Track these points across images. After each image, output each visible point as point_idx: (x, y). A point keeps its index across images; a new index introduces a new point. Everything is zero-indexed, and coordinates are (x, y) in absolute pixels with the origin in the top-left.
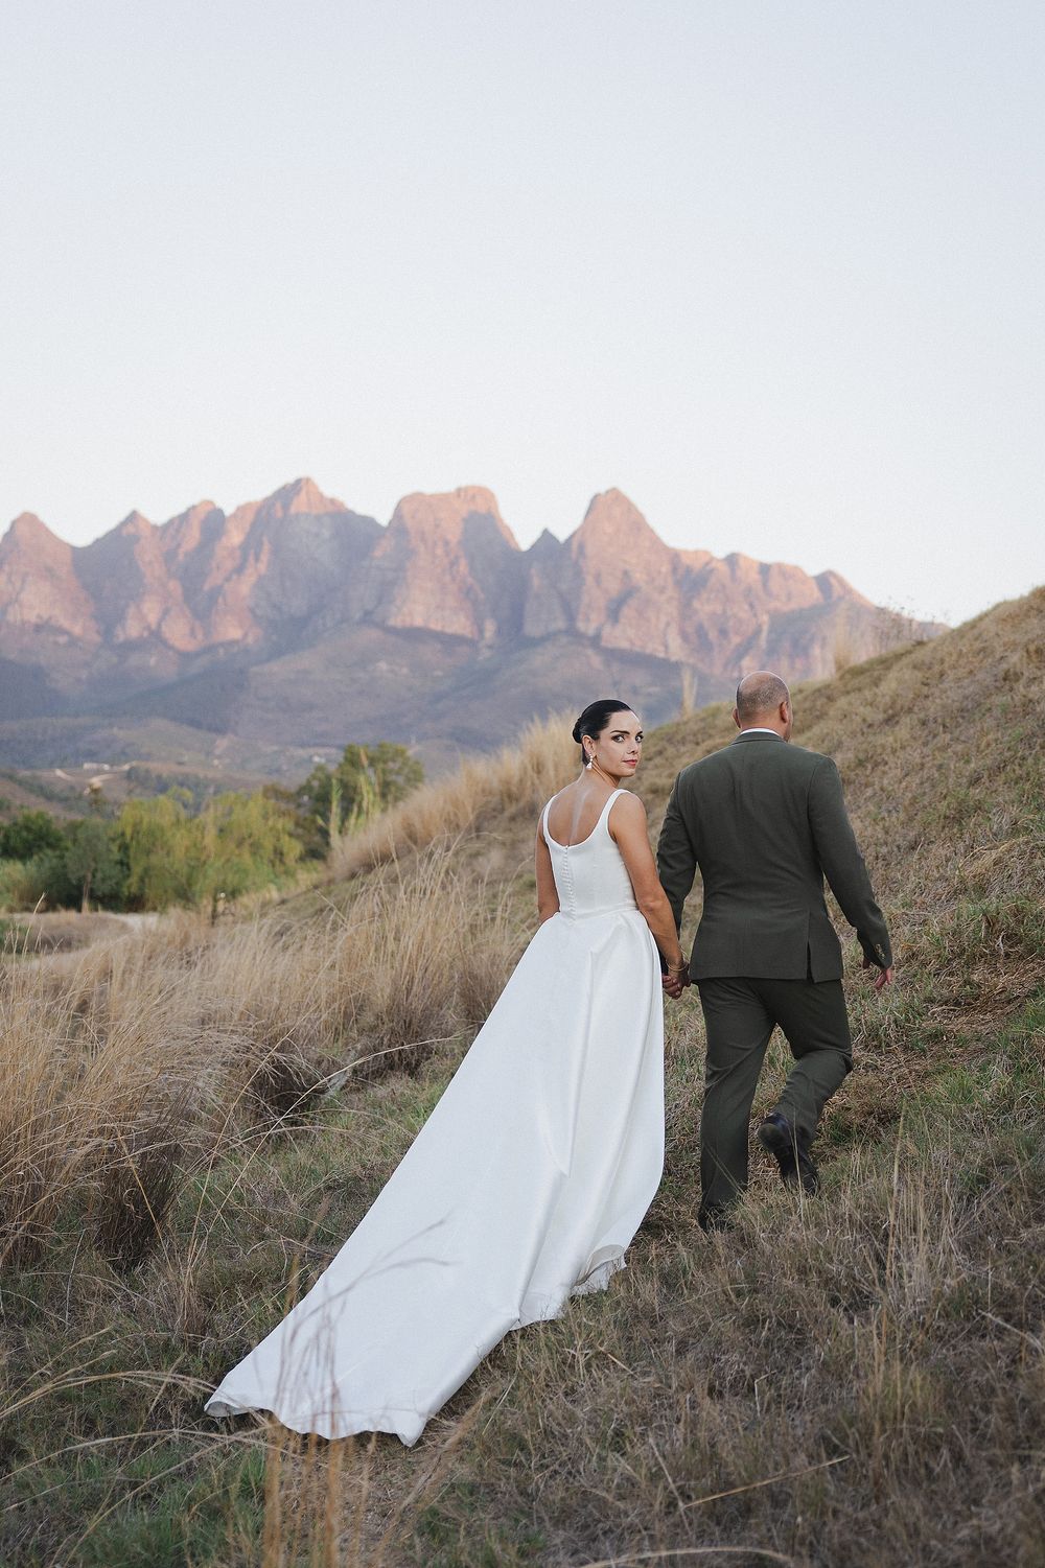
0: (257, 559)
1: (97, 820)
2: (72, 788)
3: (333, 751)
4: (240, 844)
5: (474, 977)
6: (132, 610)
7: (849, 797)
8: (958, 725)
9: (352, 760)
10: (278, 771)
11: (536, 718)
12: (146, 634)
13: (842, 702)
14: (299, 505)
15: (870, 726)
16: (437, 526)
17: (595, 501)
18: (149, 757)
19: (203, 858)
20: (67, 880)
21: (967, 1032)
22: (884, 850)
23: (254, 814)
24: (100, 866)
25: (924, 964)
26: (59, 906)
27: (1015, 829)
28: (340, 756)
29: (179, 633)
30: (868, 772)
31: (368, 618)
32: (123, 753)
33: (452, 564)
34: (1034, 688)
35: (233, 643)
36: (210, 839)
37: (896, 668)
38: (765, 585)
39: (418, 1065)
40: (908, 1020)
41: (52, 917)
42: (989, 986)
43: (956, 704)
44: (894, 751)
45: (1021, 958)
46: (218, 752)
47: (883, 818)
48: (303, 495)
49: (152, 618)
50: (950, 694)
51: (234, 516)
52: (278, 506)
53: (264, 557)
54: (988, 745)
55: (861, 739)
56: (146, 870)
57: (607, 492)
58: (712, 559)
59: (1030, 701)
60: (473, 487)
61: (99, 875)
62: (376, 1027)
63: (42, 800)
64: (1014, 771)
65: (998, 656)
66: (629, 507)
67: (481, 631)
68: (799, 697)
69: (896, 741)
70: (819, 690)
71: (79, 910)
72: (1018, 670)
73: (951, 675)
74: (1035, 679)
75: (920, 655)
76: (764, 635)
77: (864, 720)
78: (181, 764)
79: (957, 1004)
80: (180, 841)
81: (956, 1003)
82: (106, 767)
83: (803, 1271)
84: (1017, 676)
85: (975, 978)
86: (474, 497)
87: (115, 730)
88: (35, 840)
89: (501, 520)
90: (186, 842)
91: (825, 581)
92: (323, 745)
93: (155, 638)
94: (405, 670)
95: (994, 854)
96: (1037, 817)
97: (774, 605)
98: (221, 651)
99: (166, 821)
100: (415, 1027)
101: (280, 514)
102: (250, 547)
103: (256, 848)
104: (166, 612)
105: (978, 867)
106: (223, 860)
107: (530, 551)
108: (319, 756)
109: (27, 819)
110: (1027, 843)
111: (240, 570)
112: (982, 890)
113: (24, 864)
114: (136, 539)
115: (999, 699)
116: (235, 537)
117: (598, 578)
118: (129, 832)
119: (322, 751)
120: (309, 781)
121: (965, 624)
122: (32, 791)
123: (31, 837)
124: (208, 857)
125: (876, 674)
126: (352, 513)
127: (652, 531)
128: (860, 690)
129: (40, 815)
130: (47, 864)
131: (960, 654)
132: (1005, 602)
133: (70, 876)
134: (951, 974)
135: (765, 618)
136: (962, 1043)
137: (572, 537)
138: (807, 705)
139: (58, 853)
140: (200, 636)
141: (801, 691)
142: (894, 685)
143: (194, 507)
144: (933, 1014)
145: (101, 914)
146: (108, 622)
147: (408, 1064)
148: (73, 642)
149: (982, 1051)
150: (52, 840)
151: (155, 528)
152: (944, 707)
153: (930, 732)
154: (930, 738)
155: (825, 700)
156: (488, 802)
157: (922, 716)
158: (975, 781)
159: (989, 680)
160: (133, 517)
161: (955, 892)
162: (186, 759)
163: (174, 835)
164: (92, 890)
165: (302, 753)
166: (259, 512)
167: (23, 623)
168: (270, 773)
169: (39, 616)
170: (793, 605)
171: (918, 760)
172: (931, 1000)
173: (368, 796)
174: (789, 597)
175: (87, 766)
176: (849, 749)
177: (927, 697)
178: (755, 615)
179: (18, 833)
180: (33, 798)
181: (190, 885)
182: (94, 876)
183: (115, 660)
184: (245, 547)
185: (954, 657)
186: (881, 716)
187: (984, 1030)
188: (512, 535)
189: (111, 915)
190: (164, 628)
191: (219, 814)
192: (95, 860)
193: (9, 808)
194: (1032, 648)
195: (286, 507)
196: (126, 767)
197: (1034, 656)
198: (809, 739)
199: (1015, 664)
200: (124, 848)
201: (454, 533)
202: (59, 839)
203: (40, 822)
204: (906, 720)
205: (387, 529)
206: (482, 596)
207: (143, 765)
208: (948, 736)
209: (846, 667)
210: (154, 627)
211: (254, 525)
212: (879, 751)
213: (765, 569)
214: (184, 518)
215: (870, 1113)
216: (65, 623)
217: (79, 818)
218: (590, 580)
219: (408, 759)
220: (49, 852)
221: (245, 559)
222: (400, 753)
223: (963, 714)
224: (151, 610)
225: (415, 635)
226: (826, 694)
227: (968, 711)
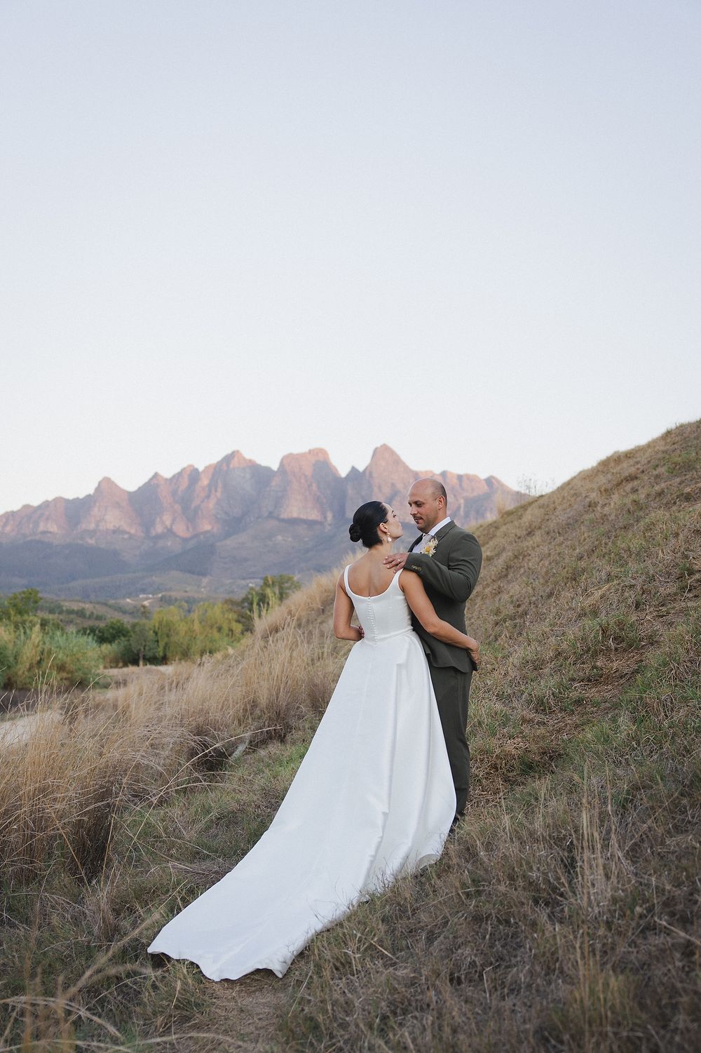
0: (216, 491)
1: (144, 621)
2: (135, 607)
3: (258, 580)
4: (211, 627)
5: (316, 685)
6: (158, 520)
7: (511, 575)
8: (566, 532)
9: (266, 584)
10: (232, 592)
11: (350, 552)
12: (165, 531)
13: (503, 529)
14: (235, 463)
15: (519, 538)
16: (301, 469)
17: (376, 451)
18: (170, 589)
19: (194, 636)
20: (132, 651)
21: (598, 698)
22: (534, 599)
23: (217, 612)
24: (148, 643)
25: (566, 659)
26: (129, 665)
27: (609, 578)
28: (261, 582)
29: (181, 529)
30: (520, 561)
31: (271, 515)
32: (158, 588)
33: (310, 486)
34: (606, 509)
35: (207, 532)
36: (197, 626)
37: (529, 509)
38: (461, 485)
39: (285, 736)
40: (560, 693)
41: (125, 670)
42: (608, 669)
43: (565, 522)
44: (533, 548)
45: (625, 650)
46: (203, 584)
47: (532, 583)
48: (236, 459)
49: (168, 523)
50: (561, 517)
51: (204, 471)
52: (224, 465)
53: (219, 490)
54: (585, 540)
55: (515, 545)
56: (166, 644)
57: (381, 446)
58: (434, 474)
59: (605, 515)
60: (317, 449)
61: (147, 648)
62: (261, 716)
63: (121, 614)
64: (602, 550)
65: (584, 495)
66: (392, 453)
67: (325, 518)
68: (481, 529)
69: (534, 543)
70: (491, 524)
71: (138, 666)
72: (596, 501)
73: (559, 508)
74: (606, 504)
75: (541, 502)
76: (462, 510)
77: (516, 535)
78: (186, 592)
79: (589, 680)
80: (182, 628)
81: (591, 681)
82: (150, 596)
83: (512, 878)
84: (596, 504)
85: (598, 664)
86: (317, 453)
87: (154, 578)
88: (116, 633)
89: (331, 464)
90: (185, 628)
91: (490, 481)
92: (254, 578)
93: (170, 532)
94: (290, 539)
95: (600, 592)
96: (623, 570)
97: (465, 494)
98: (202, 536)
99: (176, 618)
100: (282, 715)
101: (225, 468)
102: (212, 485)
103: (220, 629)
104: (174, 520)
105: (590, 601)
106: (204, 636)
107: (345, 478)
108: (252, 583)
109: (112, 623)
110: (619, 584)
111: (208, 497)
112: (595, 613)
113: (111, 645)
114: (158, 486)
115: (587, 517)
116: (205, 481)
117: (380, 487)
118: (157, 625)
119: (252, 581)
120: (246, 595)
121: (564, 484)
122: (116, 610)
123: (114, 632)
124: (196, 635)
125: (519, 514)
126: (260, 466)
127: (404, 463)
128: (512, 522)
129: (118, 621)
130: (122, 644)
131: (564, 498)
132: (584, 471)
133: (133, 649)
134: (583, 663)
135: (462, 501)
136: (596, 704)
137: (366, 469)
138: (486, 532)
139: (127, 639)
140: (191, 529)
141: (481, 526)
142: (530, 517)
143: (185, 468)
144: (575, 688)
145: (148, 667)
146: (147, 525)
147: (280, 736)
148: (131, 537)
149: (610, 708)
150: (124, 632)
151: (166, 479)
152: (558, 524)
153: (552, 537)
154: (552, 540)
155: (494, 529)
156: (328, 596)
157: (547, 529)
158: (581, 558)
159: (581, 508)
160: (156, 475)
161: (579, 616)
162: (188, 589)
163: (179, 625)
164: (144, 655)
165: (243, 582)
166: (215, 468)
167: (107, 529)
168: (229, 593)
169: (114, 526)
170: (475, 494)
171: (547, 552)
172: (573, 680)
173: (273, 600)
174: (473, 490)
175: (141, 596)
176: (509, 551)
177: (548, 520)
178: (457, 500)
179: (108, 630)
180: (116, 613)
181: (189, 649)
182: (145, 649)
183: (151, 544)
184: (209, 485)
185: (560, 500)
186: (525, 533)
187: (608, 695)
188: (336, 470)
189: (154, 667)
190: (174, 527)
191: (200, 613)
192: (145, 641)
193: (105, 619)
194: (603, 489)
195: (228, 465)
196: (160, 595)
197: (604, 493)
198: (488, 548)
199: (594, 498)
200: (156, 633)
201: (308, 471)
202: (128, 632)
203: (119, 624)
204: (538, 533)
205: (277, 472)
206: (325, 500)
207: (168, 594)
208: (562, 538)
209: (504, 511)
210: (169, 527)
211: (213, 475)
212: (525, 549)
213: (460, 477)
214: (180, 474)
215: (544, 753)
216: (127, 529)
217: (136, 621)
218: (376, 489)
219: (294, 581)
220: (123, 638)
221: (210, 491)
222: (290, 579)
223: (570, 526)
224: (167, 519)
225: (294, 522)
226: (495, 526)
227: (571, 524)
